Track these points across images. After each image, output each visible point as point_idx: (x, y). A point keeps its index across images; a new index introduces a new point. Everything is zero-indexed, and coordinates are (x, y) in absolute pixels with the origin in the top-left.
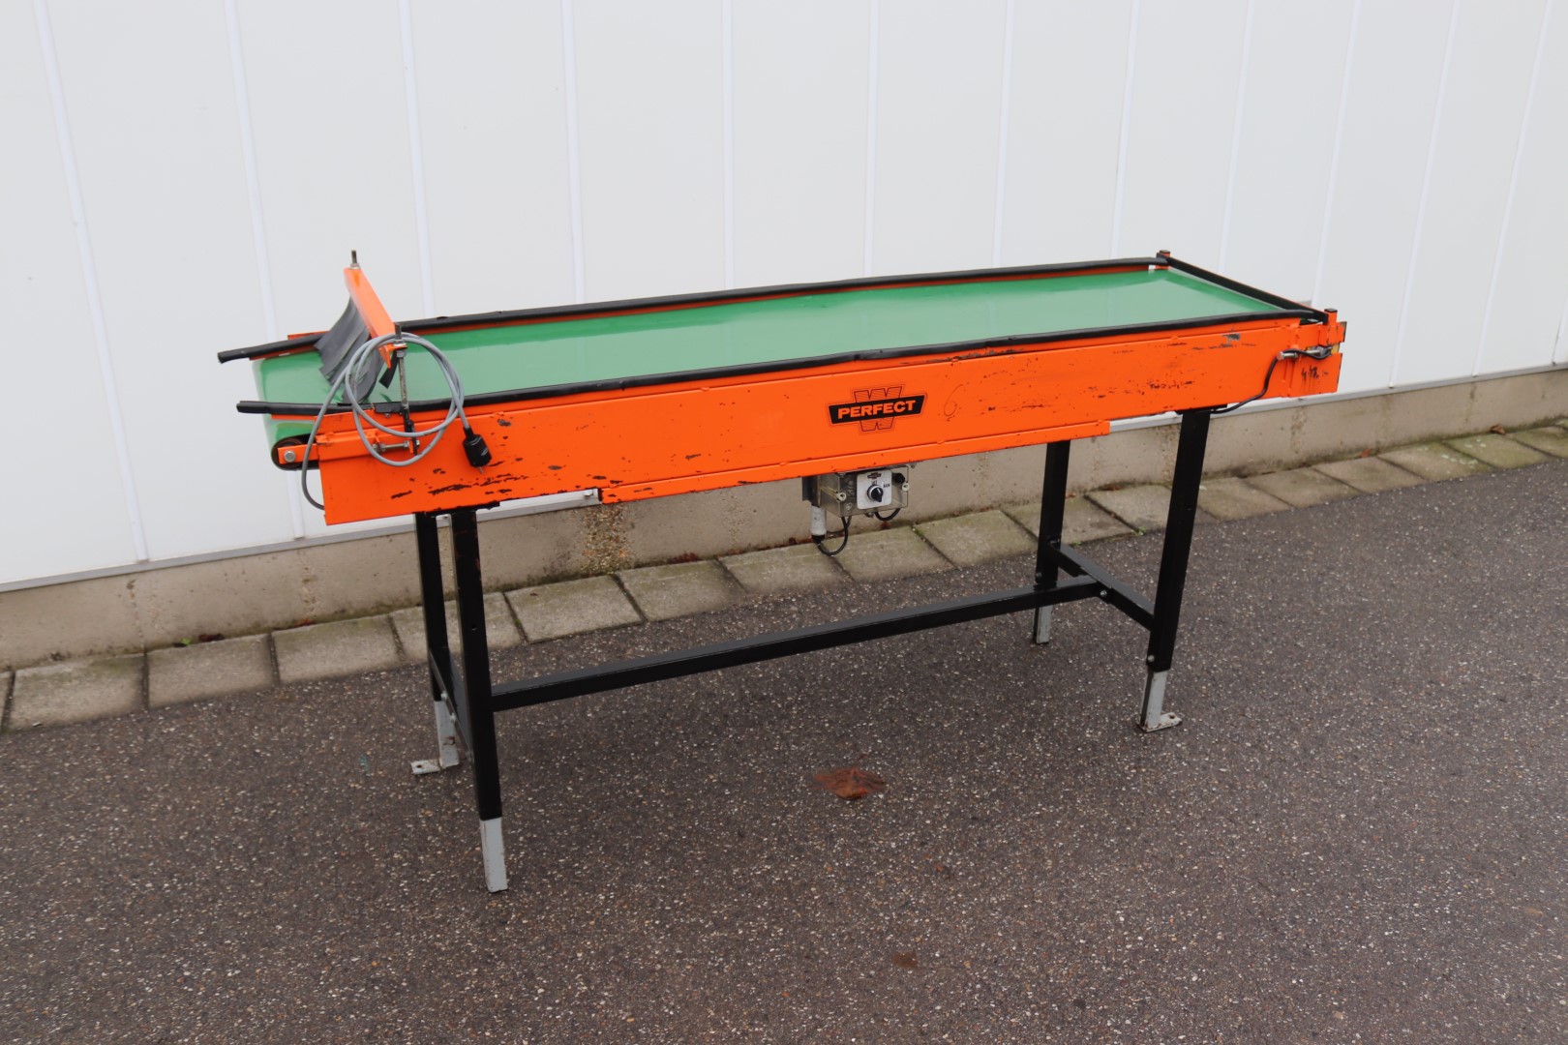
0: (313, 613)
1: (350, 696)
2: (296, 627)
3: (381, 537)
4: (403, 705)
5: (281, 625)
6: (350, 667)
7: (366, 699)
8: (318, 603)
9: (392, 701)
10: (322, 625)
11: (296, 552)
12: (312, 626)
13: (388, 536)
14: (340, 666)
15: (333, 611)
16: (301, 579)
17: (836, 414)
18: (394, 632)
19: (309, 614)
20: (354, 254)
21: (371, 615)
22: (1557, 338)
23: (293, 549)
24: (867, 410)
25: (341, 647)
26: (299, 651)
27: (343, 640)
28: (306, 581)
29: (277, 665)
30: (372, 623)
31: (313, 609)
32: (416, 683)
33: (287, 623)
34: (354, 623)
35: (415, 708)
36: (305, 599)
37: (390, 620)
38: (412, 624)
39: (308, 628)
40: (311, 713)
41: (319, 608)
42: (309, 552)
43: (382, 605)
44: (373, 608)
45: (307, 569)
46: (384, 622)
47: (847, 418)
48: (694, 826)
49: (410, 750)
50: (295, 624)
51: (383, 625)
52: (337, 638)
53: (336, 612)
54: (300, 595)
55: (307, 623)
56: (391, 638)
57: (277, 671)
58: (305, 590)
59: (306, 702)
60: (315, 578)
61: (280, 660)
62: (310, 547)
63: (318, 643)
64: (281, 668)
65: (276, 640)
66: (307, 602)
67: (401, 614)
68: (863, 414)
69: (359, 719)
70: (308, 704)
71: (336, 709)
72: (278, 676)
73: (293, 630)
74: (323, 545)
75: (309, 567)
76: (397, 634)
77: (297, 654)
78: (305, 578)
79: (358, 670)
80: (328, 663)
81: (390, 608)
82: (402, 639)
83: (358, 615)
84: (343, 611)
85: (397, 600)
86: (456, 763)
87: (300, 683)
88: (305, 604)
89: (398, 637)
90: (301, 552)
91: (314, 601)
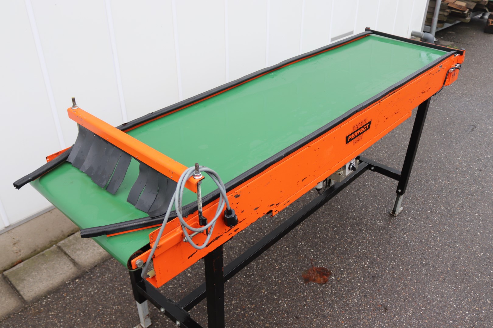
0: (21, 256)
1: (69, 300)
2: (14, 266)
3: (47, 212)
4: (100, 297)
5: (6, 267)
6: (57, 281)
7: (79, 299)
8: (22, 251)
9: (92, 296)
10: (27, 261)
11: (7, 233)
12: (22, 263)
13: (50, 211)
14: (51, 282)
15: (30, 252)
16: (12, 244)
17: (348, 140)
18: (66, 254)
19: (19, 258)
20: (74, 100)
21: (49, 248)
22: (408, 31)
23: (5, 232)
24: (356, 134)
25: (45, 271)
26: (25, 280)
27: (44, 266)
28: (14, 244)
29: (18, 292)
30: (52, 252)
31: (20, 255)
32: (97, 281)
33: (9, 265)
34: (43, 255)
35: (107, 297)
36: (16, 252)
37: (59, 247)
38: (72, 247)
39: (21, 264)
40: (56, 316)
41: (24, 253)
42: (13, 231)
43: (52, 241)
44: (48, 244)
45: (14, 238)
46: (58, 250)
47: (351, 140)
48: (276, 320)
49: (121, 322)
50: (13, 265)
51: (58, 252)
52: (40, 266)
53: (32, 252)
54: (13, 251)
55: (20, 262)
56: (66, 258)
57: (20, 295)
58: (15, 248)
59: (49, 310)
60: (19, 241)
61: (18, 288)
62: (14, 228)
63: (32, 272)
64: (22, 293)
65: (8, 277)
66: (17, 253)
67: (63, 243)
68: (355, 136)
69: (84, 312)
70: (51, 312)
71: (67, 310)
72: (22, 298)
73: (14, 268)
74: (20, 225)
75: (15, 237)
76: (68, 255)
77: (25, 282)
78: (14, 243)
79: (62, 282)
80: (44, 282)
81: (56, 242)
82: (72, 257)
83: (42, 250)
84: (35, 251)
85: (59, 237)
86: (150, 324)
87: (38, 299)
88: (16, 254)
89: (69, 257)
90: (9, 232)
91: (20, 251)
